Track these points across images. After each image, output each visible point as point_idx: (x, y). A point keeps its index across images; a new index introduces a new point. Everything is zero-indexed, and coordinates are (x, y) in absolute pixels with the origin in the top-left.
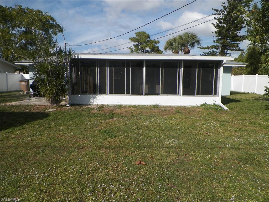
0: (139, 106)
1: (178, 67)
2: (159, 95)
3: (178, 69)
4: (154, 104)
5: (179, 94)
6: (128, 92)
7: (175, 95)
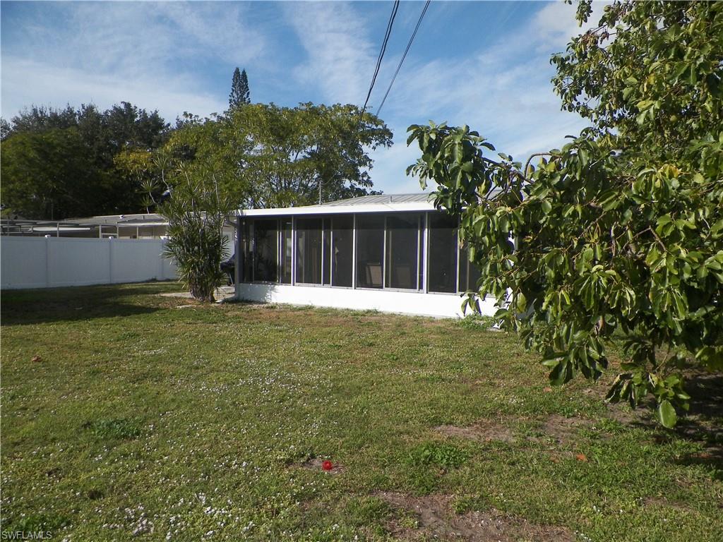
0: (343, 311)
1: (419, 226)
2: (382, 288)
3: (419, 232)
4: (371, 308)
5: (421, 287)
6: (326, 282)
7: (412, 290)
